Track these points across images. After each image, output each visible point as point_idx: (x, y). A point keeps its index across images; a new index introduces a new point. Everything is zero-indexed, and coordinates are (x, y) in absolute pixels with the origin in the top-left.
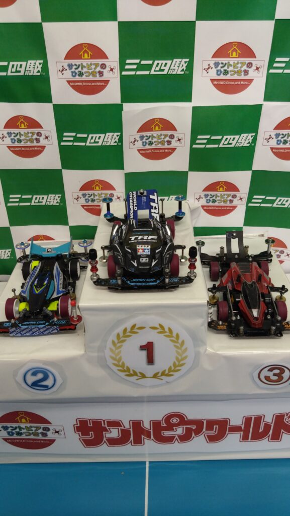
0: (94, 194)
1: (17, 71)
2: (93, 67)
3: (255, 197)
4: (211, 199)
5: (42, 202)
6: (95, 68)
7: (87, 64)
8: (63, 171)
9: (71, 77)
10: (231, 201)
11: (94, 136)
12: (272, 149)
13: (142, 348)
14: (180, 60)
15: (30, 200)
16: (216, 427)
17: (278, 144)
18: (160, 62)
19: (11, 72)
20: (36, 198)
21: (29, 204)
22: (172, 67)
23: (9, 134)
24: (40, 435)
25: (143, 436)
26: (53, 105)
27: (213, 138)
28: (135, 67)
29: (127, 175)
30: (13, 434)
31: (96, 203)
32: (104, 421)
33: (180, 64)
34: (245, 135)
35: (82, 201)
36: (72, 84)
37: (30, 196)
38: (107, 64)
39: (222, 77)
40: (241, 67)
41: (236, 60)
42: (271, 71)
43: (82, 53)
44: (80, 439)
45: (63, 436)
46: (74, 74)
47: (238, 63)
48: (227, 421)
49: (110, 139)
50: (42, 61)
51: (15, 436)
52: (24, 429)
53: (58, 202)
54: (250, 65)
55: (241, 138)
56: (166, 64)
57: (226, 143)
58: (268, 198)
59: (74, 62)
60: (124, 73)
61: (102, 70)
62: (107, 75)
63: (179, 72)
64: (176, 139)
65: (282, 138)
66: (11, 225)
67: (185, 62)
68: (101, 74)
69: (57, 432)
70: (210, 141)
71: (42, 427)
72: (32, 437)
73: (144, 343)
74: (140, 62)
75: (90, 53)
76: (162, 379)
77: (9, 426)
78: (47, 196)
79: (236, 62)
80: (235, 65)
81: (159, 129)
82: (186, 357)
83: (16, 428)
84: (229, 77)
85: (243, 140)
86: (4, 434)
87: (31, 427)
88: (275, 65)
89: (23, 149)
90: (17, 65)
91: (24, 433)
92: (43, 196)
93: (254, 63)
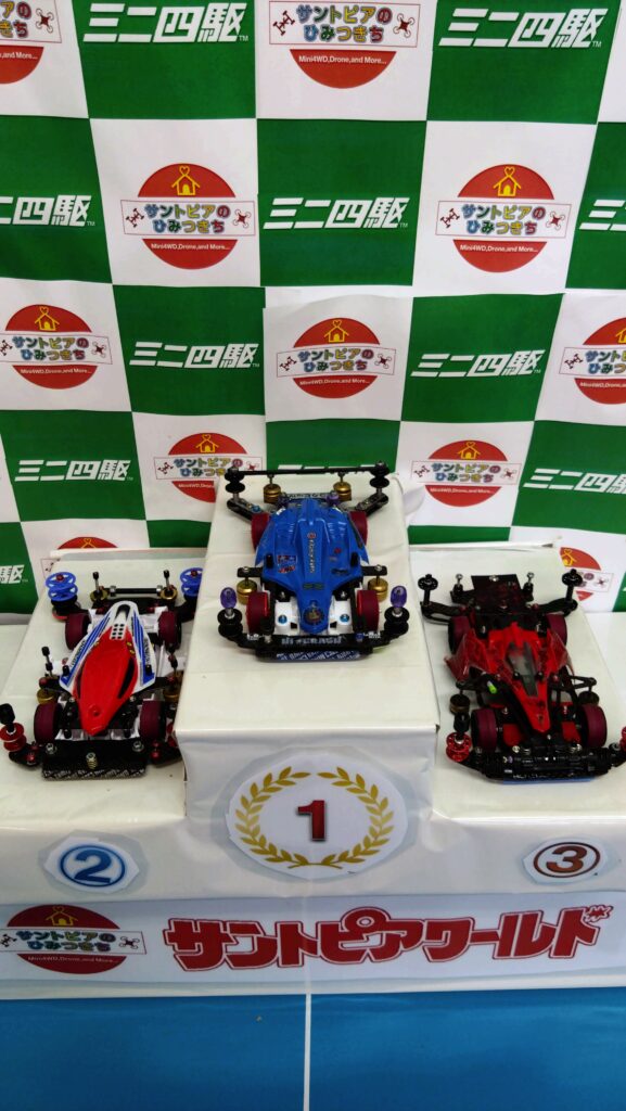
0: (200, 459)
1: (33, 217)
2: (201, 212)
3: (538, 471)
4: (446, 473)
5: (88, 474)
6: (205, 216)
7: (189, 207)
8: (136, 415)
9: (154, 232)
10: (488, 478)
11: (203, 349)
12: (578, 381)
13: (302, 811)
14: (391, 200)
15: (63, 470)
16: (447, 935)
17: (591, 372)
18: (347, 203)
19: (22, 218)
20: (77, 467)
21: (61, 478)
22: (373, 214)
23: (19, 341)
24: (95, 948)
25: (301, 951)
26: (114, 286)
27: (454, 358)
28: (292, 213)
29: (271, 426)
30: (40, 946)
31: (203, 477)
32: (224, 923)
33: (389, 208)
34: (524, 354)
35: (176, 473)
36: (154, 246)
37: (64, 463)
38: (232, 207)
39: (479, 236)
40: (520, 217)
41: (511, 203)
42: (585, 226)
43: (177, 183)
44: (174, 956)
45: (141, 949)
46: (159, 227)
47: (514, 208)
48: (469, 922)
49: (236, 355)
50: (88, 198)
51: (44, 951)
52: (62, 937)
53: (122, 475)
54: (539, 213)
55: (514, 360)
56: (359, 207)
57: (483, 368)
58: (565, 474)
59: (159, 201)
60: (268, 226)
61: (220, 219)
62: (231, 229)
63: (387, 225)
64: (376, 358)
65: (600, 360)
66: (22, 519)
67: (402, 204)
68: (219, 226)
69: (130, 943)
70: (448, 365)
71: (99, 933)
72: (79, 951)
73: (306, 802)
74: (304, 202)
75: (194, 183)
76: (340, 868)
77: (32, 932)
78: (99, 463)
79: (510, 206)
80: (509, 212)
81: (341, 338)
82: (390, 829)
83: (46, 935)
84: (493, 236)
85: (519, 362)
86: (23, 946)
87: (78, 934)
88: (594, 214)
89: (48, 371)
90: (34, 204)
91: (63, 944)
92: (92, 463)
93: (548, 209)
